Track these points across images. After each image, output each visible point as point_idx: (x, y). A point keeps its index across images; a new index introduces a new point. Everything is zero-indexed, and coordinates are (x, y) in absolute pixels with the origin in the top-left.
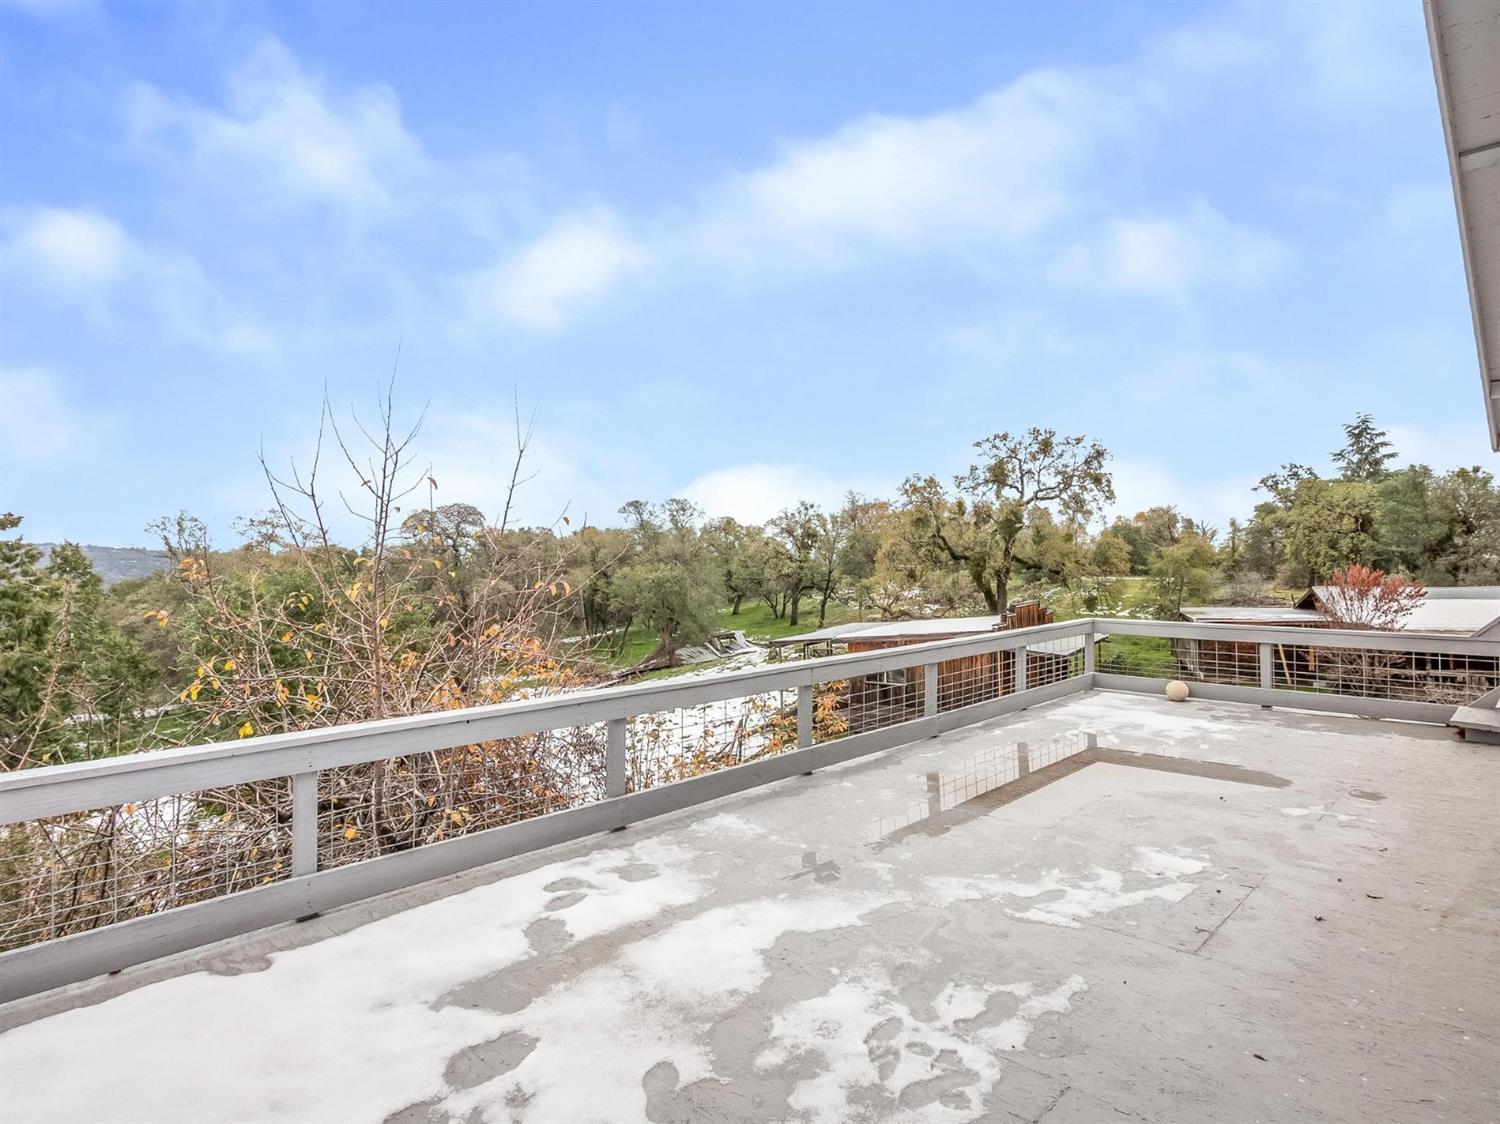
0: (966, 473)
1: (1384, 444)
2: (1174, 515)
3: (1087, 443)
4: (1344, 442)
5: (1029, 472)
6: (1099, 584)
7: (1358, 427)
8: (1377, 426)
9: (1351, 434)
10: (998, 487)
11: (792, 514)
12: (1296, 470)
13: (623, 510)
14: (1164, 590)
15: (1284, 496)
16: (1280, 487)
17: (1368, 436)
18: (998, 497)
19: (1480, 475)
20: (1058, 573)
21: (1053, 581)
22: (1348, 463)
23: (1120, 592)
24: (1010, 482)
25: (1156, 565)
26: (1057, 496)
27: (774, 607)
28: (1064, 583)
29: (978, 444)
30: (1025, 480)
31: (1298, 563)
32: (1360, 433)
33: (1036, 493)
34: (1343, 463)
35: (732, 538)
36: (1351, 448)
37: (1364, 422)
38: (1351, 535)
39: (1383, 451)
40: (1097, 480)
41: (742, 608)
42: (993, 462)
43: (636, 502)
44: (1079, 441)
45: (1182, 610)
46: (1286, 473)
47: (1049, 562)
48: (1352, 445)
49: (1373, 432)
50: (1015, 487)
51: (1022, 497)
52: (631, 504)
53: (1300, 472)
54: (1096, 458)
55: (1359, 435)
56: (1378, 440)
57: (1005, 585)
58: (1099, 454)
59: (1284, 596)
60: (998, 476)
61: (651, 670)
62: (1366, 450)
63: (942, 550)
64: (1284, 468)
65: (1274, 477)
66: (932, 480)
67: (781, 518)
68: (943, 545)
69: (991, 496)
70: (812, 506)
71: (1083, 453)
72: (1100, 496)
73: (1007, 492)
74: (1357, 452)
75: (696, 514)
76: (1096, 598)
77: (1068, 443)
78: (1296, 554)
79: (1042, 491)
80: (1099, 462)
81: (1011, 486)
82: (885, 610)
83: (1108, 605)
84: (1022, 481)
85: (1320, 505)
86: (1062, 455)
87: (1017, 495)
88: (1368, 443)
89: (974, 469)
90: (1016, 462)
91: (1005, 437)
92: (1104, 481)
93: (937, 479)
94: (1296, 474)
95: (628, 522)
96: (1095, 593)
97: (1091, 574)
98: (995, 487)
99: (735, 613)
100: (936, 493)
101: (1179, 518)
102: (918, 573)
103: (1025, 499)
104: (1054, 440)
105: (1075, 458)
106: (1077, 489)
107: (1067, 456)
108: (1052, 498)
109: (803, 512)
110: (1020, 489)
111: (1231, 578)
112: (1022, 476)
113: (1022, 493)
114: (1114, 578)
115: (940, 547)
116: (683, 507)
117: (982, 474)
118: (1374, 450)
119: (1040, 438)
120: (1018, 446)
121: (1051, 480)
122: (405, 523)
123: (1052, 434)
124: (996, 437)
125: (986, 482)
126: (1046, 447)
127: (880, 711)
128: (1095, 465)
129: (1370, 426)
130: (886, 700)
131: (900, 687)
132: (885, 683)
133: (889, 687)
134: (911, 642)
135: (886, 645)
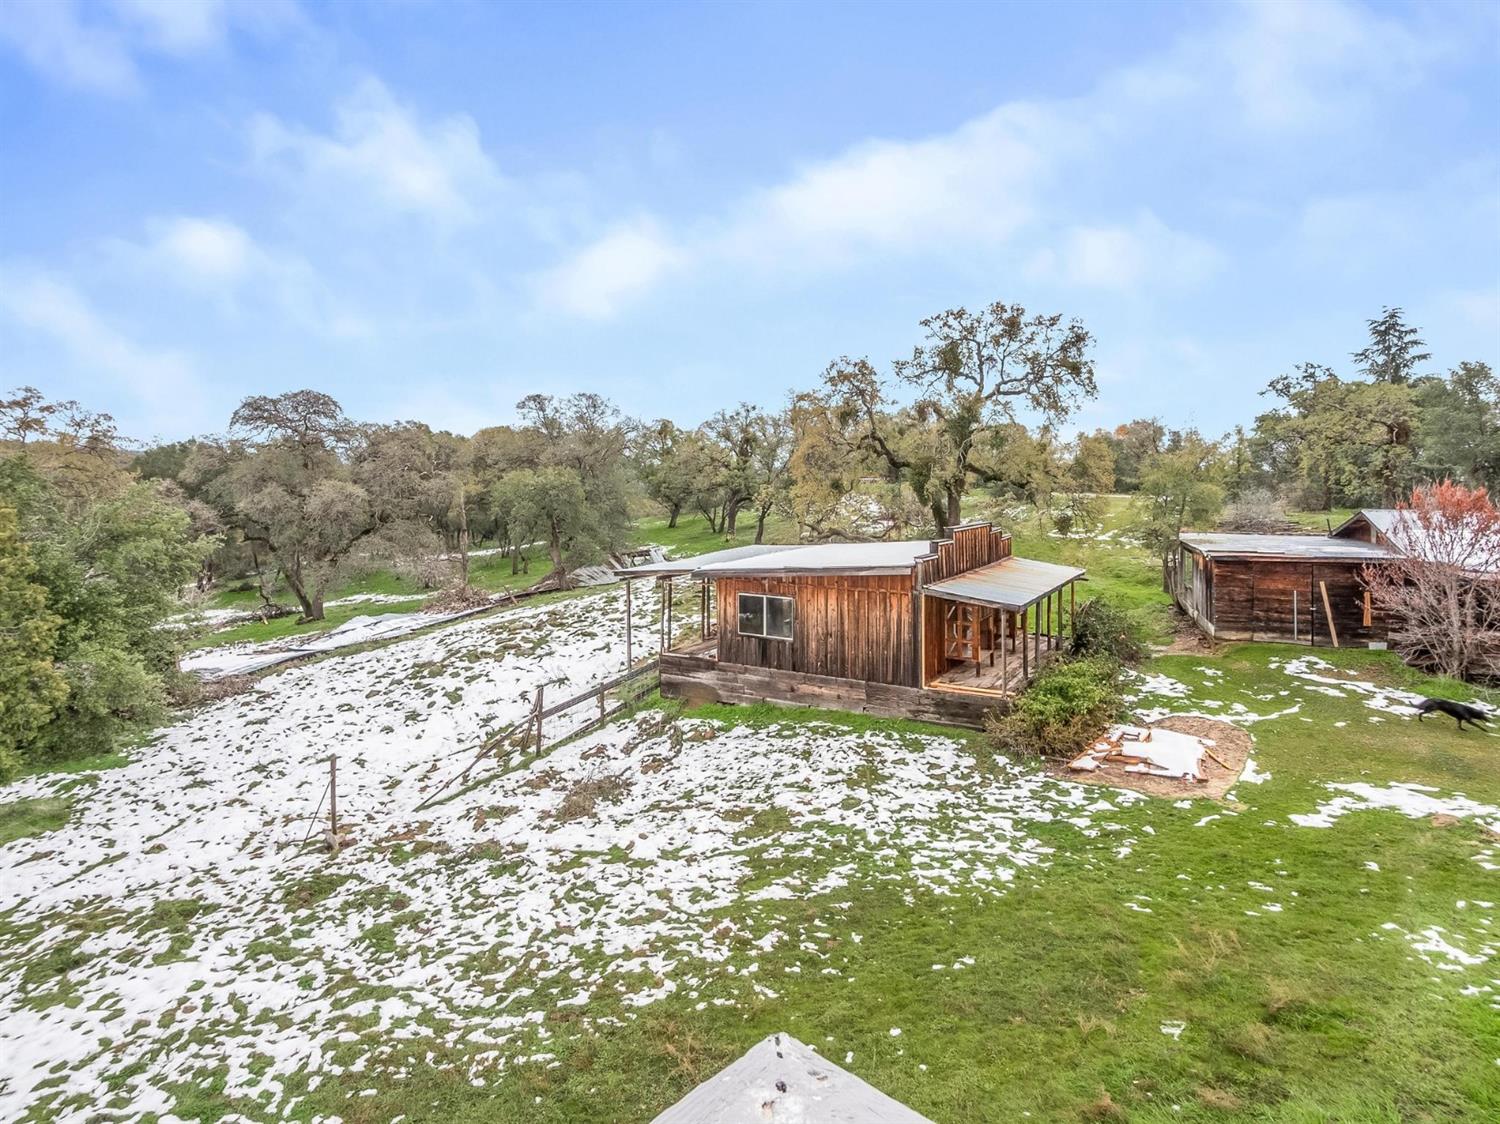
0: (909, 357)
1: (1415, 343)
2: (1161, 428)
3: (1064, 324)
4: (1368, 340)
5: (990, 358)
6: (1074, 500)
7: (1384, 323)
8: (1406, 321)
9: (1376, 332)
10: (949, 375)
11: (732, 417)
12: (1312, 370)
13: (522, 405)
14: (1160, 511)
15: (1299, 400)
16: (1292, 391)
17: (1397, 334)
18: (950, 389)
20: (1022, 486)
21: (1019, 498)
22: (1372, 365)
23: (1101, 512)
24: (966, 371)
25: (1151, 477)
26: (1024, 391)
27: (712, 521)
28: (1031, 498)
29: (926, 323)
30: (985, 368)
31: (1312, 481)
32: (1387, 329)
33: (998, 386)
34: (1366, 365)
35: (669, 443)
36: (1375, 348)
37: (1392, 316)
38: (1385, 447)
39: (1414, 351)
40: (1075, 369)
41: (679, 520)
42: (943, 344)
43: (538, 396)
44: (1054, 321)
45: (1183, 537)
46: (1300, 374)
47: (1012, 471)
48: (1378, 343)
49: (1403, 329)
50: (973, 378)
51: (980, 391)
52: (530, 398)
53: (1318, 373)
54: (1073, 344)
55: (1386, 333)
56: (1407, 339)
57: (957, 502)
58: (1079, 339)
59: (1297, 520)
60: (950, 361)
61: (541, 593)
62: (1393, 350)
63: (879, 454)
64: (1298, 367)
65: (1286, 378)
66: (864, 364)
67: (718, 421)
68: (879, 449)
69: (941, 386)
70: (754, 408)
71: (1059, 336)
72: (1080, 391)
73: (960, 382)
74: (1382, 353)
75: (609, 412)
76: (1070, 519)
77: (1040, 323)
78: (1313, 469)
79: (1006, 383)
80: (1079, 349)
81: (967, 376)
82: (813, 529)
83: (1085, 526)
84: (981, 370)
85: (1347, 410)
86: (1032, 339)
87: (975, 388)
88: (1396, 341)
89: (919, 352)
90: (973, 345)
91: (960, 315)
92: (1084, 370)
93: (870, 364)
94: (1312, 375)
95: (529, 419)
96: (1069, 513)
97: (1066, 489)
98: (946, 376)
99: (672, 525)
100: (873, 383)
101: (1166, 431)
102: (846, 483)
103: (984, 394)
104: (1023, 320)
105: (1047, 344)
106: (1048, 381)
107: (1039, 339)
108: (1019, 393)
109: (744, 414)
110: (978, 381)
111: (1235, 497)
112: (982, 363)
113: (981, 385)
114: (1093, 495)
115: (876, 451)
116: (593, 402)
117: (930, 361)
118: (1403, 349)
119: (1005, 316)
120: (976, 325)
121: (1019, 370)
122: (236, 413)
123: (1020, 311)
124: (949, 313)
125: (935, 369)
126: (1012, 327)
127: (757, 675)
128: (1073, 352)
129: (1399, 322)
130: (765, 660)
131: (784, 642)
132: (765, 635)
133: (770, 641)
134: (800, 578)
135: (766, 582)
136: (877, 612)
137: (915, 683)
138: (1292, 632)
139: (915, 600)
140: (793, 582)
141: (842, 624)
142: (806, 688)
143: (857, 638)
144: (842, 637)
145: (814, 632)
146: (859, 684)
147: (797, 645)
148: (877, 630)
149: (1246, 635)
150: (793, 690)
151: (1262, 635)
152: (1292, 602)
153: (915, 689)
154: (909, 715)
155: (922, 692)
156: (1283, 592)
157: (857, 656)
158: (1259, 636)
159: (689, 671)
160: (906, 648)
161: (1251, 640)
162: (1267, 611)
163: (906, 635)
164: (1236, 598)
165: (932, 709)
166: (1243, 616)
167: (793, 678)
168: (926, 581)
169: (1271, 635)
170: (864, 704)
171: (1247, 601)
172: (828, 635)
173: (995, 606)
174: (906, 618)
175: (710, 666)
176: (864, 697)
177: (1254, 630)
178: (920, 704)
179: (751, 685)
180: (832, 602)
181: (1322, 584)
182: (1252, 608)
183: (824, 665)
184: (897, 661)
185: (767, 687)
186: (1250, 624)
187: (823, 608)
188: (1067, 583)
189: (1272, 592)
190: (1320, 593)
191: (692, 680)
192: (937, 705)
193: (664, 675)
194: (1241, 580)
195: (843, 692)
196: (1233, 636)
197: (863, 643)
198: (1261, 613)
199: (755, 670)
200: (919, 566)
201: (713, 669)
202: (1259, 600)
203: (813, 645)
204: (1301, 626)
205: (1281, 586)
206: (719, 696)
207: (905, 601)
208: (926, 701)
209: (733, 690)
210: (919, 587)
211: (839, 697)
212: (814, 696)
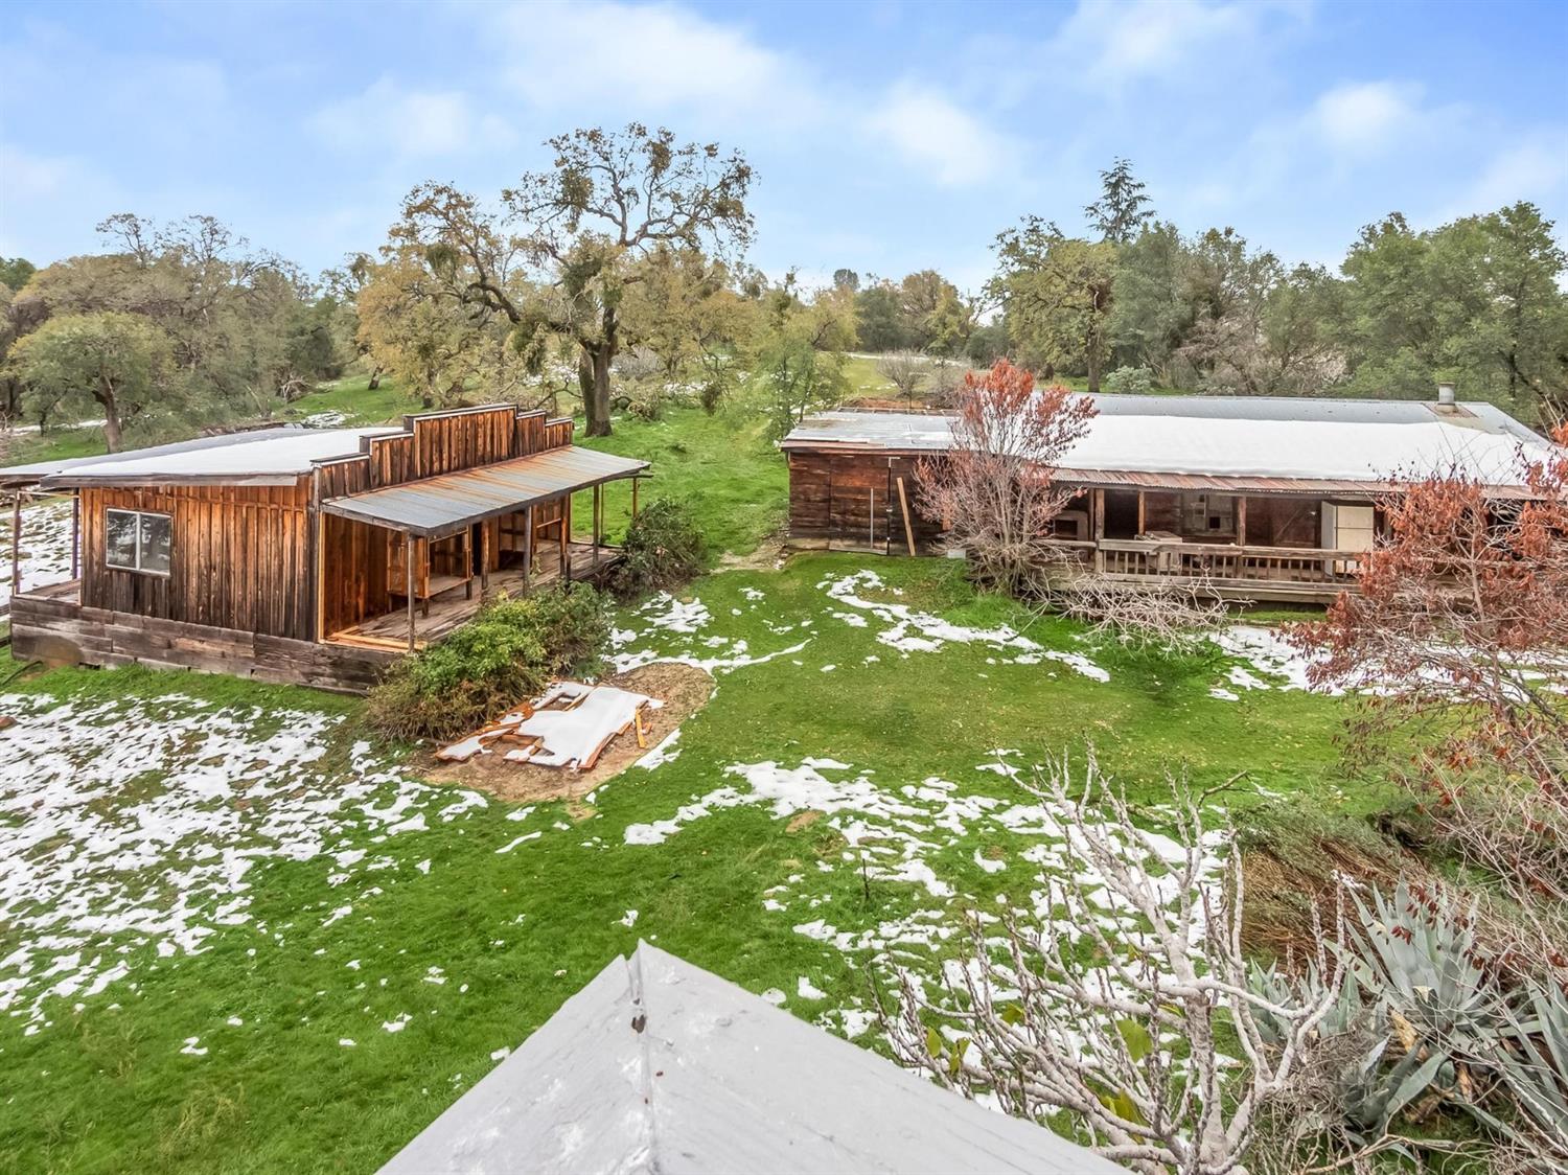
1: (1142, 199)
3: (724, 154)
4: (1098, 193)
5: (634, 193)
7: (1115, 175)
8: (1135, 174)
9: (1106, 185)
10: (574, 211)
12: (1038, 224)
17: (1126, 188)
18: (573, 228)
19: (1232, 239)
22: (1102, 220)
24: (598, 207)
29: (552, 144)
30: (627, 205)
32: (1117, 183)
34: (1096, 220)
36: (1104, 202)
37: (1122, 169)
38: (1082, 312)
39: (1141, 207)
44: (711, 151)
48: (1108, 197)
49: (1132, 182)
50: (611, 216)
51: (622, 233)
53: (1042, 226)
54: (736, 180)
55: (1116, 186)
56: (1136, 193)
58: (742, 174)
60: (576, 194)
62: (1123, 205)
65: (1013, 232)
69: (562, 225)
71: (717, 170)
74: (1113, 207)
77: (695, 153)
79: (653, 224)
80: (742, 187)
81: (600, 213)
84: (623, 207)
86: (685, 171)
88: (1125, 196)
90: (609, 175)
91: (594, 136)
94: (1039, 230)
98: (569, 211)
103: (627, 236)
104: (673, 147)
105: (711, 175)
107: (693, 173)
108: (669, 237)
110: (620, 219)
112: (623, 199)
113: (623, 225)
117: (549, 190)
118: (1132, 205)
119: (650, 142)
120: (613, 151)
121: (667, 209)
123: (670, 137)
124: (581, 134)
125: (556, 202)
126: (659, 156)
127: (128, 625)
128: (735, 189)
129: (1129, 174)
130: (137, 605)
131: (158, 578)
132: (137, 568)
133: (143, 576)
134: (179, 488)
135: (139, 493)
136: (267, 537)
137: (310, 636)
138: (868, 539)
139: (311, 519)
140: (172, 494)
141: (228, 552)
142: (185, 643)
143: (245, 573)
144: (228, 571)
145: (195, 561)
146: (246, 637)
147: (176, 583)
148: (267, 561)
149: (822, 543)
150: (170, 646)
151: (838, 542)
152: (868, 502)
153: (310, 643)
154: (303, 680)
155: (317, 647)
156: (860, 491)
157: (245, 598)
158: (837, 544)
159: (46, 620)
160: (299, 586)
161: (826, 549)
162: (843, 513)
163: (300, 569)
164: (812, 497)
165: (328, 671)
166: (819, 520)
167: (168, 628)
168: (324, 494)
169: (847, 543)
170: (253, 665)
171: (824, 501)
172: (211, 567)
173: (400, 529)
174: (301, 543)
175: (72, 613)
176: (251, 654)
177: (831, 538)
178: (315, 664)
179: (119, 638)
180: (216, 521)
181: (900, 480)
182: (829, 510)
183: (206, 612)
184: (290, 606)
185: (139, 642)
186: (827, 530)
187: (205, 529)
188: (588, 485)
189: (849, 491)
190: (897, 491)
191: (50, 632)
192: (334, 664)
193: (16, 626)
194: (818, 476)
195: (227, 648)
196: (808, 544)
197: (251, 581)
198: (838, 517)
199: (126, 618)
200: (317, 474)
201: (76, 617)
202: (836, 500)
203: (194, 581)
204: (878, 532)
205: (858, 484)
206: (80, 654)
207: (301, 520)
208: (322, 660)
209: (99, 646)
210: (316, 503)
211: (223, 655)
212: (195, 654)
